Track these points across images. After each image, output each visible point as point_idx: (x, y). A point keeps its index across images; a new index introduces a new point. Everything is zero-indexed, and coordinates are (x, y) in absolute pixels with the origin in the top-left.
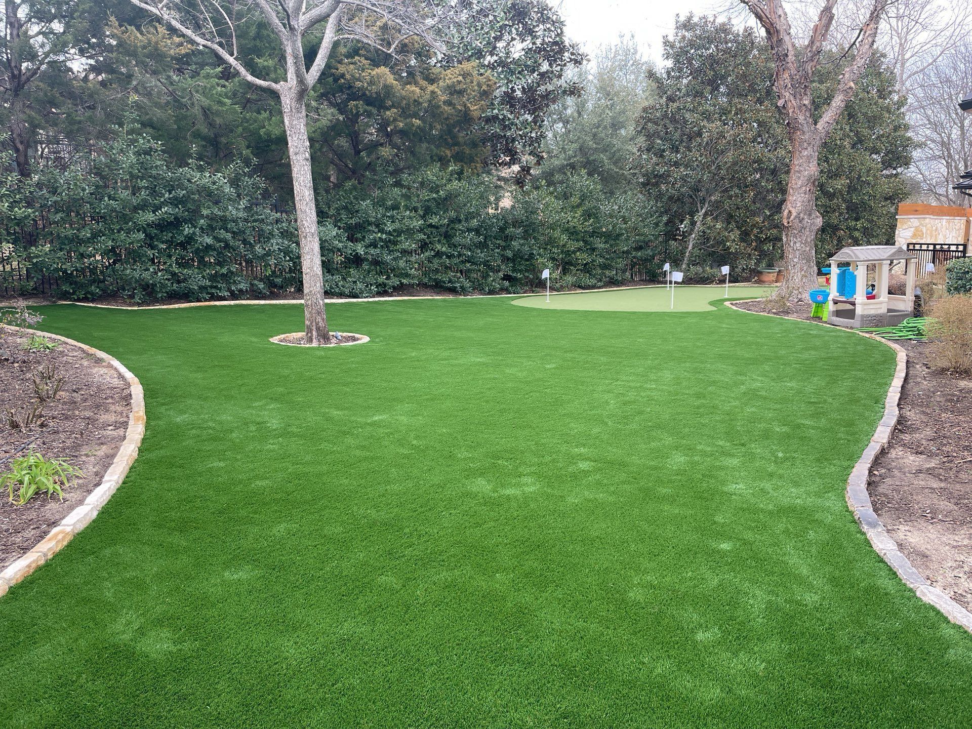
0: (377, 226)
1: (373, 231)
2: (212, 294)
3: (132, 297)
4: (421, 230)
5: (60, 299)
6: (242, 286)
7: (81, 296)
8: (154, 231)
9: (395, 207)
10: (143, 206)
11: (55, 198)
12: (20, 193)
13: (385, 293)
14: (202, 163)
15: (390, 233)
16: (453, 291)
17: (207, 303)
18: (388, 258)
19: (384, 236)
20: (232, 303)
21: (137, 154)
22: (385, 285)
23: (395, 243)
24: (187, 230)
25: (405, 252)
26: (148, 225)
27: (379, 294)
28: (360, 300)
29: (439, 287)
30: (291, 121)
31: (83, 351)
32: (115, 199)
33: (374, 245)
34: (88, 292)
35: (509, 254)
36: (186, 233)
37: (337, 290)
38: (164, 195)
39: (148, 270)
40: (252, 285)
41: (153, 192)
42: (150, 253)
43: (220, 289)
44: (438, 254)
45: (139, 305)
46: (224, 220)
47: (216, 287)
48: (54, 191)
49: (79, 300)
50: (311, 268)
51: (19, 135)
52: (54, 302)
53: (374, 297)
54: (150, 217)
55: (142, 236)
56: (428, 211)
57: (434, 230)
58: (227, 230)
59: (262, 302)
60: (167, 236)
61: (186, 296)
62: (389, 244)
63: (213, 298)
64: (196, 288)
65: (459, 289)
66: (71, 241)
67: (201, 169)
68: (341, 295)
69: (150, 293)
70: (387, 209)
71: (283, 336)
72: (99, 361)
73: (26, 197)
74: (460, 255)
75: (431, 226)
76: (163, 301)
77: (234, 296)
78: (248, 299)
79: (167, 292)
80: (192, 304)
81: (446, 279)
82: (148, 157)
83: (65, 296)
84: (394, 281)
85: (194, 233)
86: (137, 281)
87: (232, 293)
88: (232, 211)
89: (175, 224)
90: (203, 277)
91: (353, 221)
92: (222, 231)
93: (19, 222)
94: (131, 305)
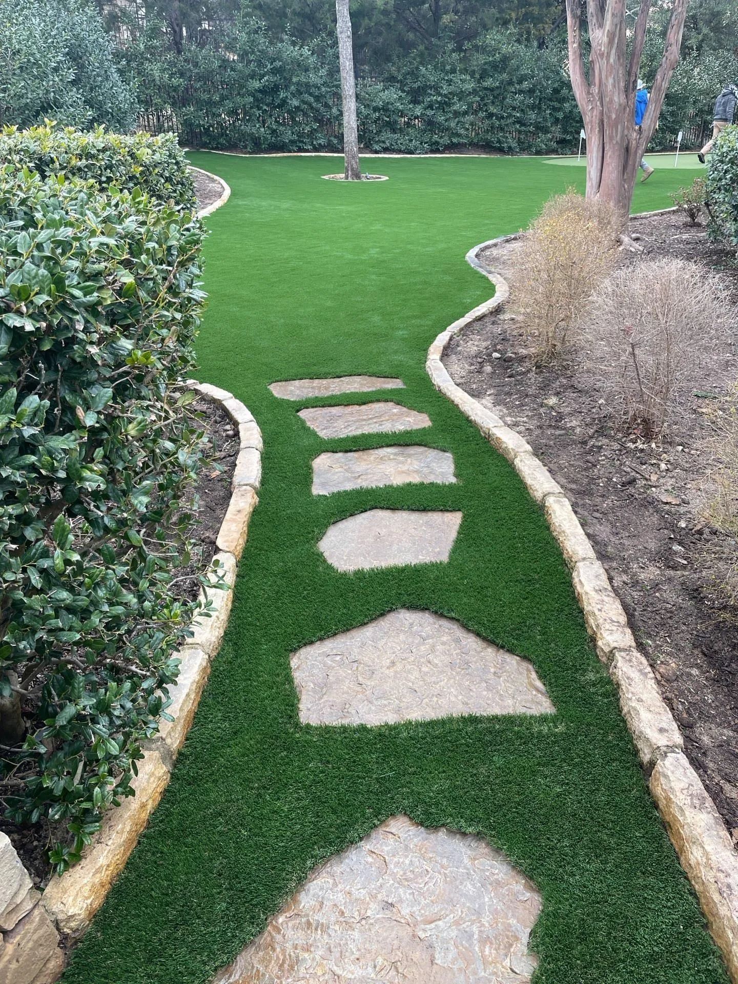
0: (436, 89)
1: (431, 95)
2: (299, 147)
3: (245, 147)
4: (474, 92)
5: (202, 148)
6: (321, 141)
7: (214, 146)
8: (260, 95)
9: (453, 71)
10: (253, 76)
11: (197, 71)
12: (175, 67)
13: (437, 151)
14: (294, 39)
15: (445, 96)
16: (501, 150)
17: (295, 154)
18: (441, 119)
19: (439, 99)
20: (313, 154)
21: (248, 33)
22: (437, 143)
23: (449, 104)
24: (282, 95)
25: (456, 114)
26: (256, 90)
27: (432, 152)
28: (413, 156)
29: (488, 147)
30: (339, 7)
31: (208, 176)
32: (234, 71)
33: (430, 107)
34: (218, 143)
35: (560, 115)
36: (281, 97)
37: (396, 147)
38: (267, 66)
39: (255, 126)
40: (329, 140)
41: (260, 64)
42: (258, 113)
43: (305, 143)
44: (490, 116)
45: (250, 153)
46: (307, 85)
47: (302, 142)
48: (196, 65)
49: (213, 149)
50: (349, 123)
51: (176, 19)
52: (198, 150)
53: (426, 153)
54: (256, 84)
55: (251, 99)
56: (484, 75)
57: (488, 93)
58: (311, 94)
59: (336, 155)
60: (269, 100)
61: (281, 148)
62: (444, 106)
63: (301, 150)
64: (287, 141)
65: (506, 149)
66: (207, 103)
67: (294, 44)
68: (399, 151)
69: (258, 146)
70: (447, 74)
71: (332, 176)
72: (213, 181)
73: (179, 70)
74: (510, 116)
75: (486, 89)
76: (266, 152)
77: (316, 150)
78: (326, 152)
79: (268, 145)
80: (285, 154)
81: (494, 140)
82: (256, 36)
83: (205, 145)
84: (446, 140)
85: (287, 97)
86: (249, 135)
87: (314, 146)
88: (313, 78)
89: (275, 89)
90: (293, 133)
91: (416, 86)
92: (306, 95)
93: (175, 89)
94: (245, 153)
